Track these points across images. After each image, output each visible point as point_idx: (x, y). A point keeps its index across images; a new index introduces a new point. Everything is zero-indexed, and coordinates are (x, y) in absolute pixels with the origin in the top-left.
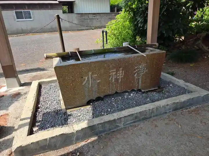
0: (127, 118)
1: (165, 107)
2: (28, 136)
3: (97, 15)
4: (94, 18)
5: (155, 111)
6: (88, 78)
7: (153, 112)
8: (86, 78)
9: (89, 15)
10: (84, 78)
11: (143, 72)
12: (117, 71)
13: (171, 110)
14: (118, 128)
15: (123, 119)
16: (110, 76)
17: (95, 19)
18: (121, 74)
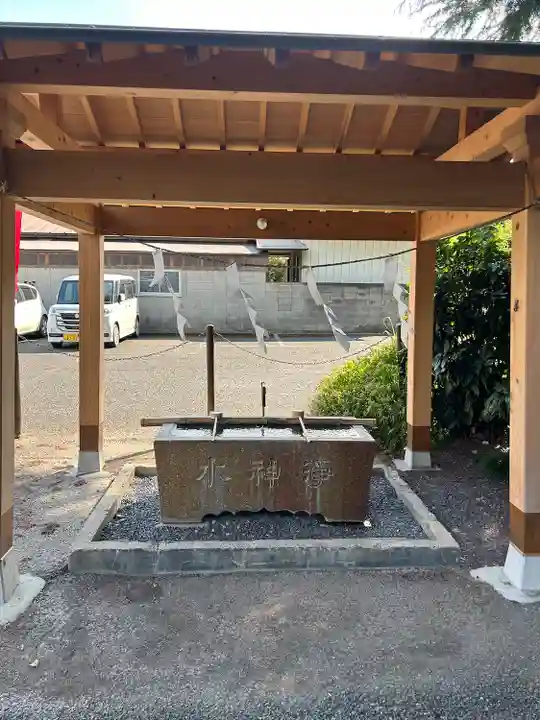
0: (254, 553)
1: (337, 553)
2: (93, 540)
3: (375, 289)
4: (359, 297)
5: (314, 554)
6: (210, 469)
7: (308, 555)
8: (206, 468)
9: (346, 289)
10: (201, 468)
11: (325, 476)
12: (266, 464)
13: (353, 563)
14: (235, 570)
15: (244, 553)
16: (251, 473)
17: (366, 300)
18: (274, 473)
